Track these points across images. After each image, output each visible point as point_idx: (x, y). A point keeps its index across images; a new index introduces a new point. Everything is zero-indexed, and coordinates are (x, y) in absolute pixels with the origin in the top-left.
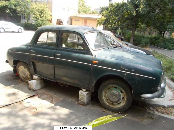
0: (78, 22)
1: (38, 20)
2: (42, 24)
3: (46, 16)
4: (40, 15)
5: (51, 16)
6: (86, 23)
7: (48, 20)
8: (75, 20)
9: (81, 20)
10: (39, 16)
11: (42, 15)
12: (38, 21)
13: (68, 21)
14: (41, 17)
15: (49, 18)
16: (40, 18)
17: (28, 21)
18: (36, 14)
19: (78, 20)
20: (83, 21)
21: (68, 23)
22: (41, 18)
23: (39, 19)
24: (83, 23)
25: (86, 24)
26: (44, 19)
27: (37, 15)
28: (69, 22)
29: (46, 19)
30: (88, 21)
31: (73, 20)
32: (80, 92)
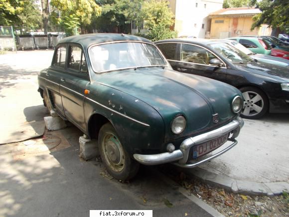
0: (221, 24)
1: (151, 28)
2: (157, 34)
3: (164, 21)
4: (155, 20)
5: (173, 19)
6: (235, 24)
7: (167, 26)
8: (217, 22)
9: (226, 20)
10: (154, 22)
11: (158, 20)
12: (152, 30)
13: (203, 25)
14: (156, 23)
15: (169, 23)
16: (155, 25)
17: (139, 31)
18: (149, 18)
19: (222, 22)
20: (231, 21)
21: (203, 27)
22: (157, 25)
23: (153, 26)
24: (231, 25)
25: (236, 27)
26: (161, 25)
27: (150, 20)
28: (205, 26)
29: (163, 25)
30: (240, 22)
31: (213, 21)
32: (81, 138)
